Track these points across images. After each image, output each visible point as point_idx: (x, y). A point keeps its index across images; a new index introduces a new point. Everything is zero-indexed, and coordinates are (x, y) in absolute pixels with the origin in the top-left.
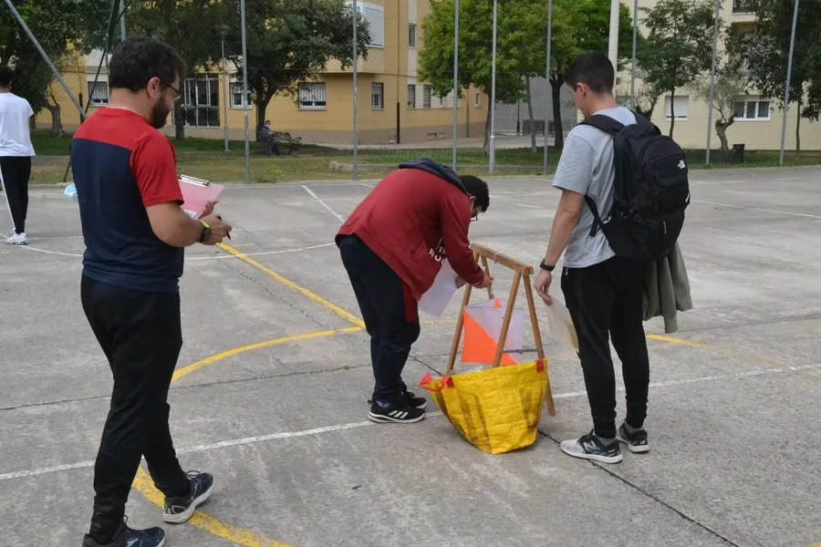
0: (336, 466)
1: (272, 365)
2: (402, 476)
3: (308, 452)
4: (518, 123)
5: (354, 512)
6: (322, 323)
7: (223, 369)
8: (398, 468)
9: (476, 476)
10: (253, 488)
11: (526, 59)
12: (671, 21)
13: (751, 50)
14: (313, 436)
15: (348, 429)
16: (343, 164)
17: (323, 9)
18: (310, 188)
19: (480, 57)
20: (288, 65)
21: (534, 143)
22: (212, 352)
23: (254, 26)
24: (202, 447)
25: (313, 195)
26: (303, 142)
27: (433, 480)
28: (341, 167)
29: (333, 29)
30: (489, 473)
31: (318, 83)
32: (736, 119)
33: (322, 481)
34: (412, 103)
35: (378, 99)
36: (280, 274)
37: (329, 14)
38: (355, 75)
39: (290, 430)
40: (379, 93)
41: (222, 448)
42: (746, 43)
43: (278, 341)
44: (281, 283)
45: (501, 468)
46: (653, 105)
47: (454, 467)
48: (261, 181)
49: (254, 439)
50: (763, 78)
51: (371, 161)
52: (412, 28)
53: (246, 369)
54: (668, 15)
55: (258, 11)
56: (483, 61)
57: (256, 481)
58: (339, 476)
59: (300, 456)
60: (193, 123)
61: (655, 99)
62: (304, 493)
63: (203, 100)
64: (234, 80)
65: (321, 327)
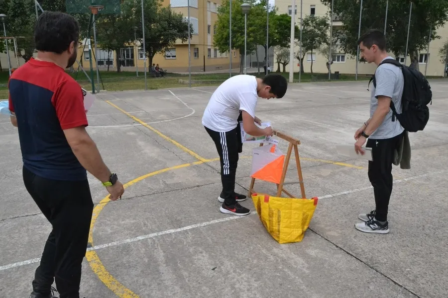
0: (201, 253)
1: (162, 185)
2: (238, 260)
3: (185, 243)
4: (251, 63)
5: (215, 288)
6: (184, 159)
7: (138, 188)
8: (234, 253)
9: (278, 258)
10: (158, 271)
11: (257, 38)
12: (311, 24)
13: (341, 36)
14: (186, 231)
15: (204, 226)
16: (185, 81)
17: (174, 19)
18: (172, 91)
19: (238, 37)
20: (161, 42)
21: (259, 70)
22: (133, 177)
23: (147, 26)
24: (128, 240)
25: (173, 94)
26: (167, 72)
27: (255, 261)
28: (183, 82)
29: (178, 27)
30: (284, 255)
31: (173, 49)
32: (334, 62)
33: (194, 264)
34: (209, 56)
35: (196, 54)
36: (162, 133)
37: (177, 22)
38: (189, 45)
39: (174, 228)
40: (196, 52)
41: (139, 240)
42: (339, 33)
43: (164, 170)
44: (163, 137)
45: (289, 251)
46: (304, 56)
47: (264, 251)
48: (152, 89)
49: (155, 234)
50: (346, 47)
51: (195, 79)
52: (209, 27)
53: (149, 188)
54: (310, 22)
55: (149, 21)
56: (239, 38)
57: (159, 265)
58: (203, 260)
59: (181, 246)
60: (124, 66)
61: (304, 54)
62: (185, 274)
63: (128, 56)
64: (140, 48)
65: (184, 162)
